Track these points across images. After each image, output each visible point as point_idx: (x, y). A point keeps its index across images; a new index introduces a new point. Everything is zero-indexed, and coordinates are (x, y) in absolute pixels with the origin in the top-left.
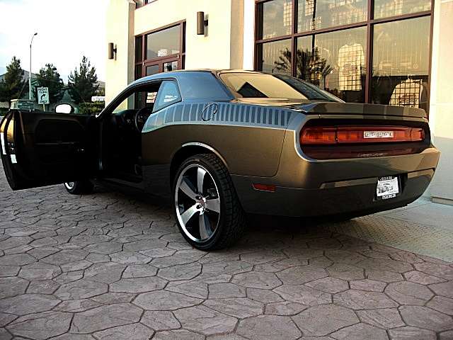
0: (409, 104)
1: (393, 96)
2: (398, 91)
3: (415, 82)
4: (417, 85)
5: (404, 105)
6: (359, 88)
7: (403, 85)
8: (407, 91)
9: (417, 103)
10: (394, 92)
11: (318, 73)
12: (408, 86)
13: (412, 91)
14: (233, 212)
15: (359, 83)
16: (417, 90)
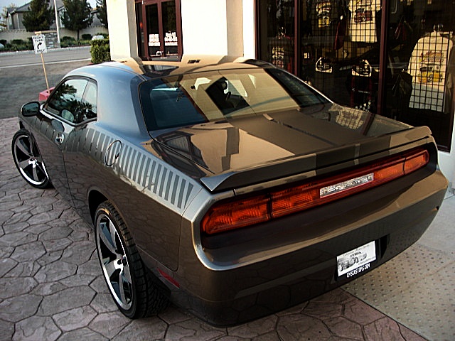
0: (434, 65)
1: (414, 53)
2: (420, 46)
3: (442, 35)
4: (446, 40)
5: (428, 64)
6: (373, 40)
7: (427, 39)
8: (432, 47)
9: (444, 63)
10: (416, 48)
11: (326, 18)
12: (433, 40)
13: (439, 47)
14: (147, 288)
15: (373, 33)
16: (445, 47)
